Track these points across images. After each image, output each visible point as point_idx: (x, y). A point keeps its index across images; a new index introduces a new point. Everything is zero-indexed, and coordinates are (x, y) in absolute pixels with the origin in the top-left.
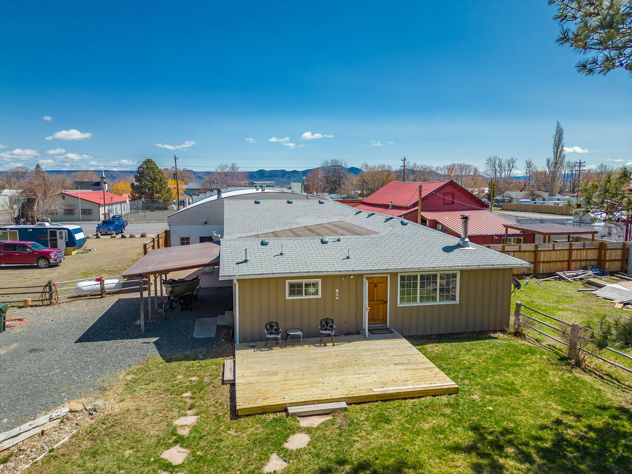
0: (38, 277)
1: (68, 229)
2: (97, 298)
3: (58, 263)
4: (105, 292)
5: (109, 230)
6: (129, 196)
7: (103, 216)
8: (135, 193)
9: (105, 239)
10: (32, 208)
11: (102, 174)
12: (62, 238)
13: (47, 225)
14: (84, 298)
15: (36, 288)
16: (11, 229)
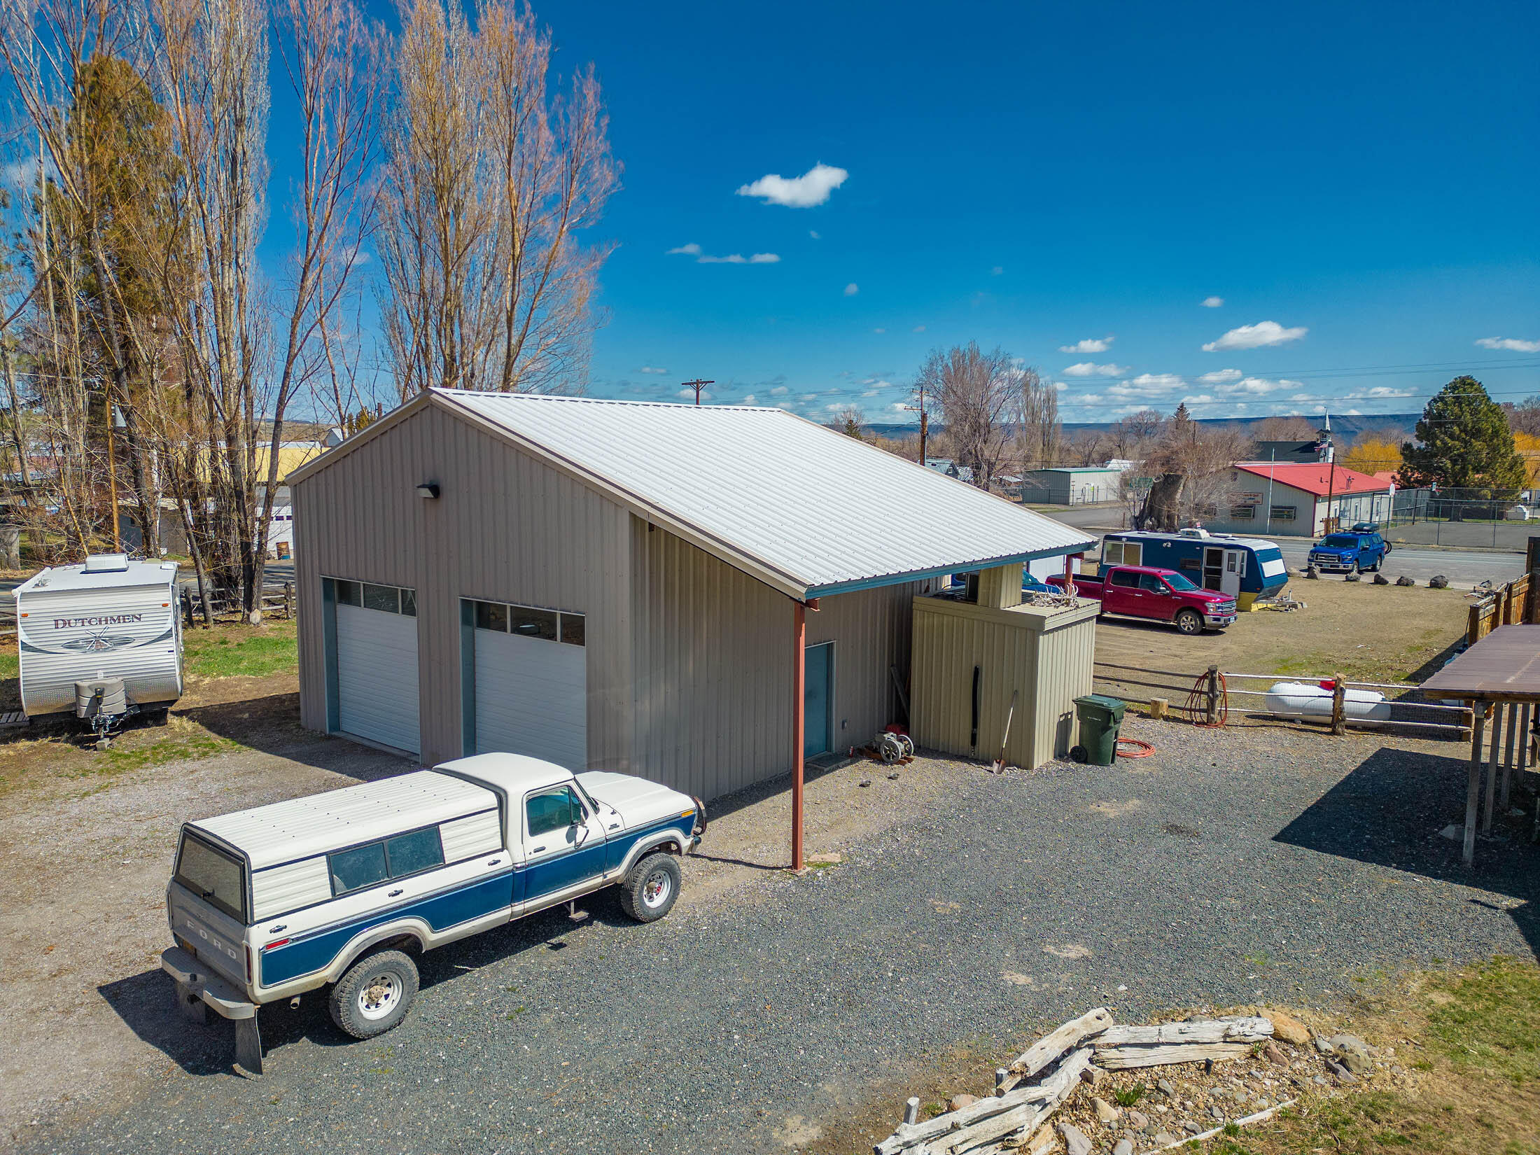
0: (1178, 653)
1: (1249, 550)
2: (1321, 733)
3: (1221, 626)
4: (1343, 720)
5: (1341, 559)
6: (1393, 477)
7: (1323, 525)
8: (1412, 469)
9: (1331, 582)
10: (1171, 496)
11: (1325, 424)
12: (1232, 569)
13: (1204, 535)
14: (1287, 725)
15: (1174, 677)
16: (1129, 539)
